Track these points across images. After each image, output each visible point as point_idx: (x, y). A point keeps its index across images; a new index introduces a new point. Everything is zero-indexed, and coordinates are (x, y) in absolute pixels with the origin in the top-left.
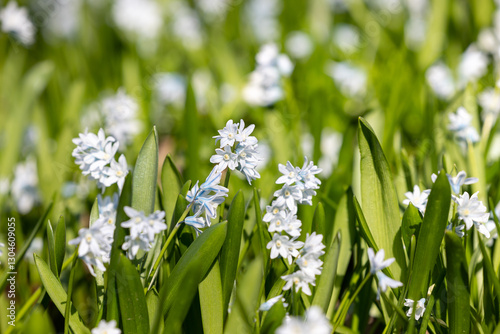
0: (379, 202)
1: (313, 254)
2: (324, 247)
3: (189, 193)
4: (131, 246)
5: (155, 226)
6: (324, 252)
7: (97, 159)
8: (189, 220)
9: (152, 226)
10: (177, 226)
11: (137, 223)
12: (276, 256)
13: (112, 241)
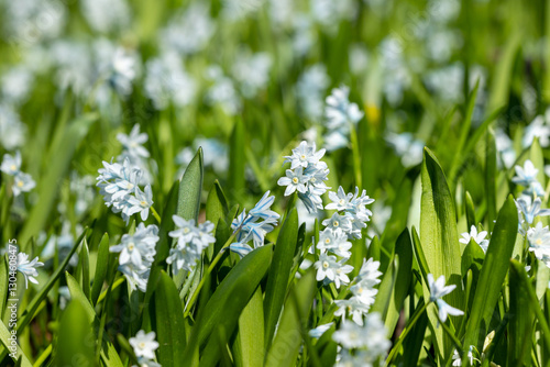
0: (439, 243)
1: (368, 281)
2: (380, 274)
3: (234, 221)
4: (176, 260)
5: (203, 239)
6: (379, 281)
7: (120, 189)
8: (235, 246)
9: (200, 238)
10: (222, 252)
11: (184, 234)
12: (323, 278)
13: (154, 253)
